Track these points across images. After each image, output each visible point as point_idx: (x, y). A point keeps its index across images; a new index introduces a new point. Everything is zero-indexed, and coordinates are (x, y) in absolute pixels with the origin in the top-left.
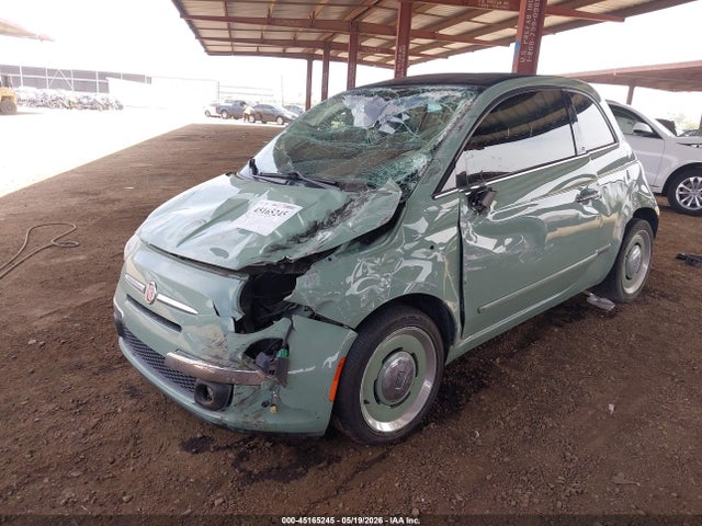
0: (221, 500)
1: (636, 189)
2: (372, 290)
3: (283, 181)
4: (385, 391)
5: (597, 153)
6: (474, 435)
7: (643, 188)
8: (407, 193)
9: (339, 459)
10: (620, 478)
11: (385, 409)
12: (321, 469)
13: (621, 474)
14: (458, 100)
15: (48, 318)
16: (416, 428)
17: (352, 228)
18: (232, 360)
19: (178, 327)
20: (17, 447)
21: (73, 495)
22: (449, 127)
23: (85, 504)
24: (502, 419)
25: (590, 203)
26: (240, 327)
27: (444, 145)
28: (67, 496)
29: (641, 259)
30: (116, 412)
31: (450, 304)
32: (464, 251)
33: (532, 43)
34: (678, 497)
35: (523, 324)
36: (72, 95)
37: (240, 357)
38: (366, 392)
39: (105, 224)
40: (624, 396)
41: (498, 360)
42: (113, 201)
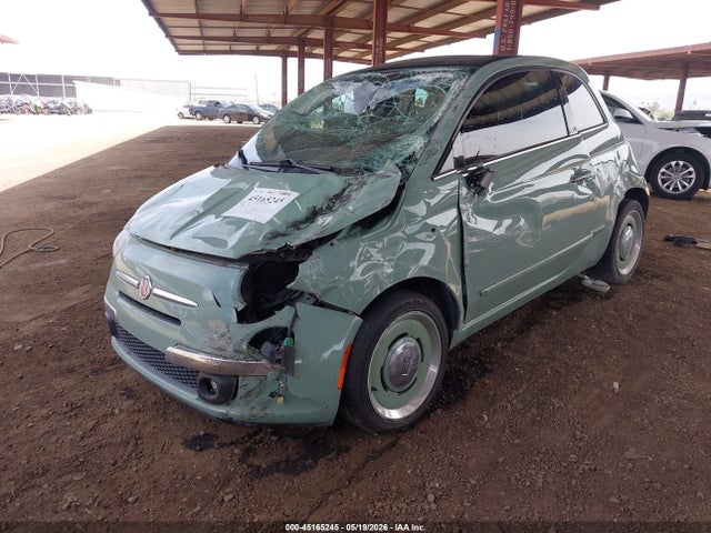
0: (231, 496)
1: (627, 169)
2: (376, 275)
3: (276, 169)
4: (391, 378)
5: (588, 134)
6: (481, 418)
7: (633, 168)
8: (406, 176)
9: (347, 449)
10: (631, 453)
11: (392, 396)
12: (331, 460)
13: (632, 450)
14: (451, 81)
15: (33, 323)
16: (424, 414)
17: (353, 212)
18: (237, 351)
19: (176, 321)
20: (11, 453)
21: (76, 499)
22: (443, 108)
23: (89, 507)
24: (508, 402)
25: (584, 184)
26: (243, 317)
27: (439, 126)
28: (69, 500)
29: (633, 240)
30: (113, 414)
31: (453, 288)
32: (465, 233)
33: (511, 31)
34: (690, 468)
35: (520, 308)
36: (38, 101)
37: (245, 348)
38: (373, 379)
39: (84, 227)
40: (627, 375)
41: (499, 344)
42: (91, 205)
